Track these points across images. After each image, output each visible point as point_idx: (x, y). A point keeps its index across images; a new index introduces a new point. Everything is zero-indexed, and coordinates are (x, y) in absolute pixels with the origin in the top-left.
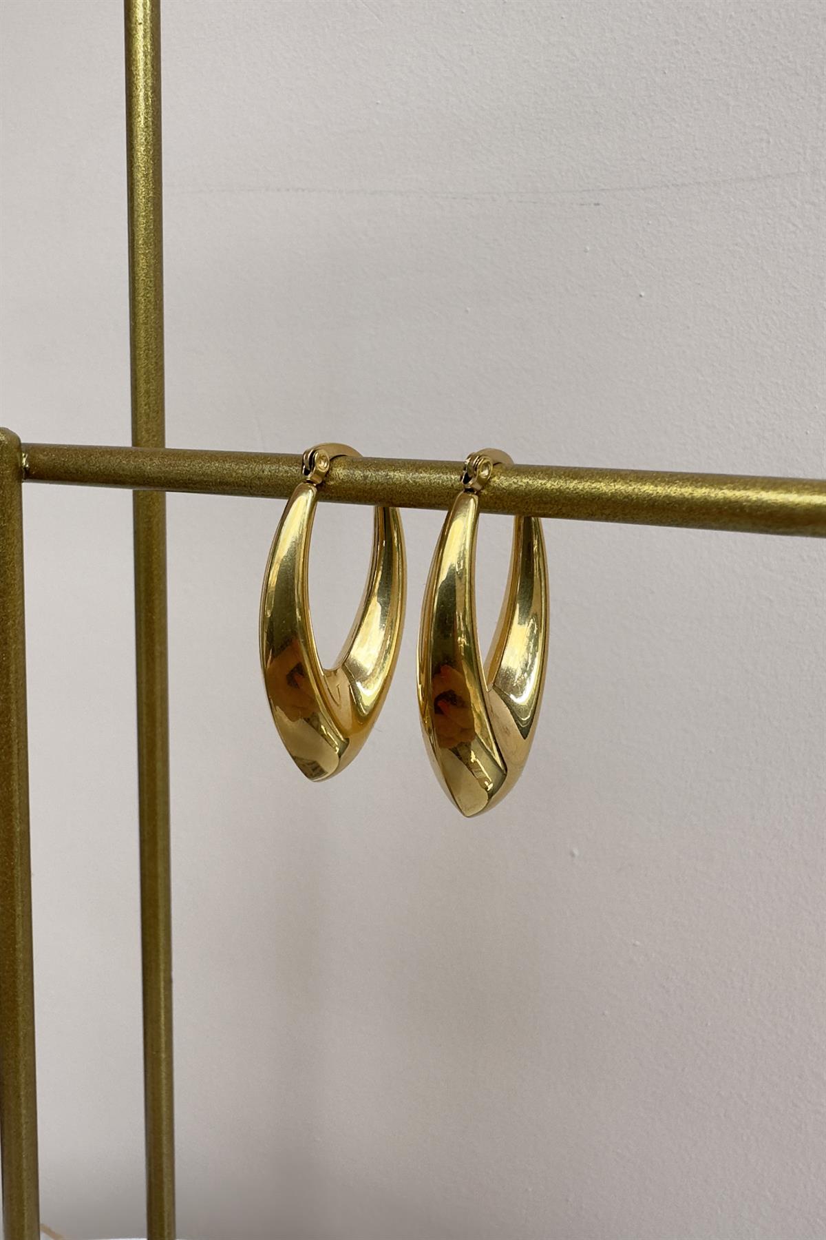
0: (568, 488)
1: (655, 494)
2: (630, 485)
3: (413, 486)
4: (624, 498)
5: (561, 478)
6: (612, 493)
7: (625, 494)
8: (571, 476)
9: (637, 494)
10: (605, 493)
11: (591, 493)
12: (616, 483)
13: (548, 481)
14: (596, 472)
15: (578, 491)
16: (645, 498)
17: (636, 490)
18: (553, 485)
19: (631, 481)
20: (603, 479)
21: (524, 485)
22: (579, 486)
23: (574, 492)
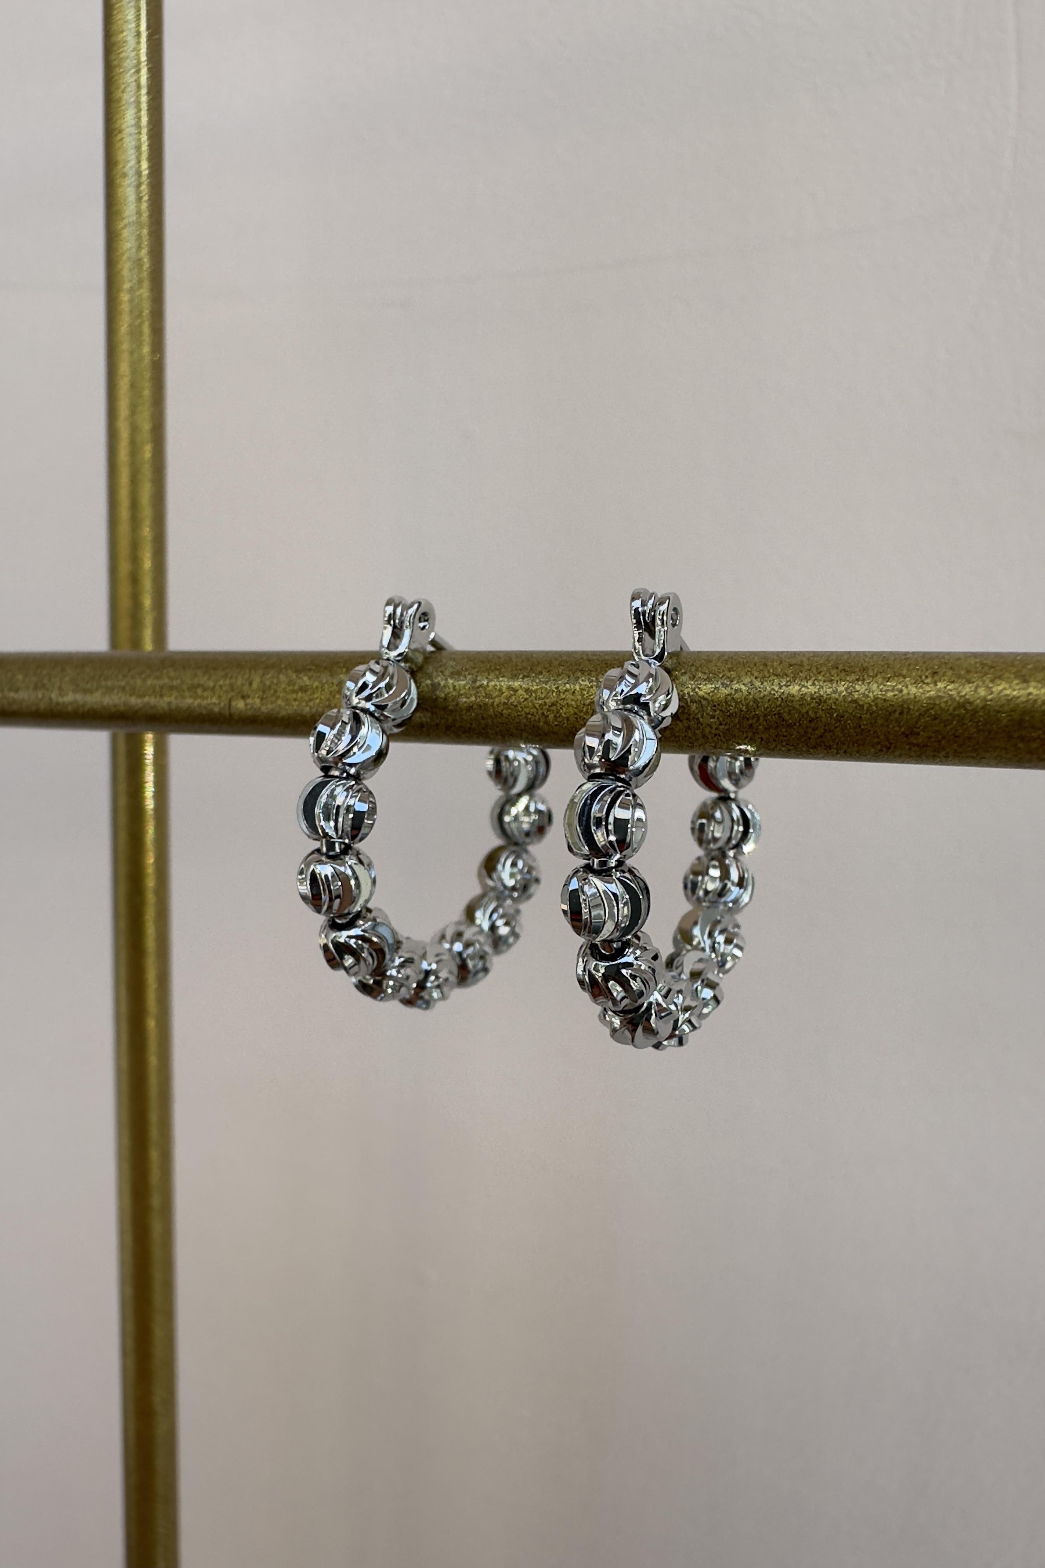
0: (835, 692)
1: (1023, 699)
2: (969, 682)
3: (526, 699)
4: (954, 709)
5: (819, 673)
6: (930, 698)
7: (958, 698)
8: (841, 667)
9: (985, 699)
10: (915, 700)
11: (885, 700)
12: (936, 678)
13: (794, 679)
14: (892, 658)
15: (856, 695)
16: (1002, 706)
17: (982, 692)
18: (804, 686)
19: (968, 672)
20: (908, 670)
21: (743, 687)
22: (858, 687)
23: (850, 699)
